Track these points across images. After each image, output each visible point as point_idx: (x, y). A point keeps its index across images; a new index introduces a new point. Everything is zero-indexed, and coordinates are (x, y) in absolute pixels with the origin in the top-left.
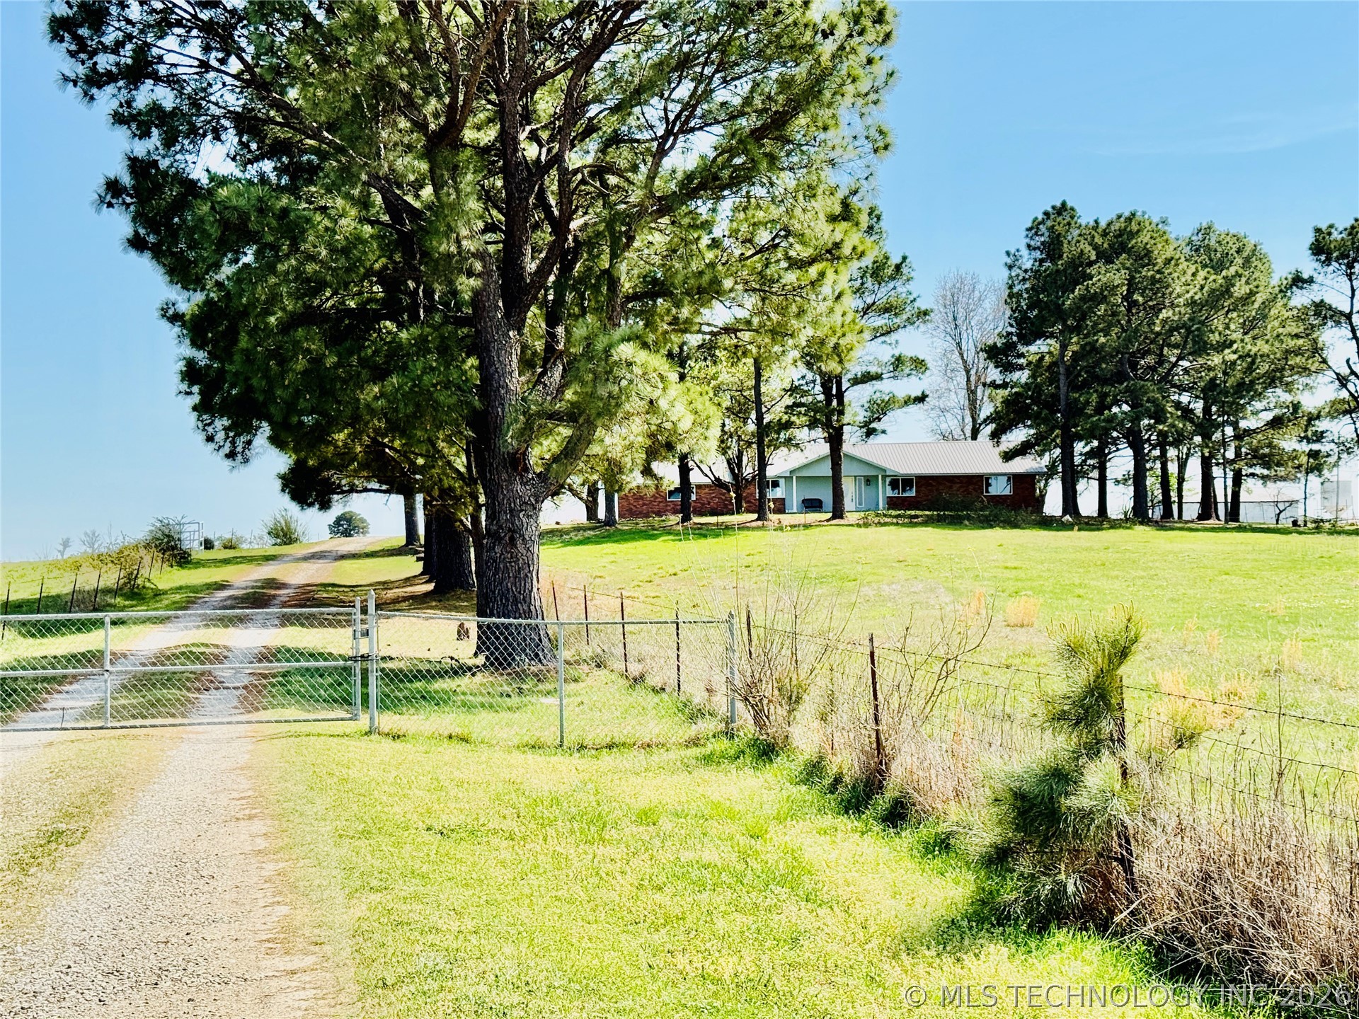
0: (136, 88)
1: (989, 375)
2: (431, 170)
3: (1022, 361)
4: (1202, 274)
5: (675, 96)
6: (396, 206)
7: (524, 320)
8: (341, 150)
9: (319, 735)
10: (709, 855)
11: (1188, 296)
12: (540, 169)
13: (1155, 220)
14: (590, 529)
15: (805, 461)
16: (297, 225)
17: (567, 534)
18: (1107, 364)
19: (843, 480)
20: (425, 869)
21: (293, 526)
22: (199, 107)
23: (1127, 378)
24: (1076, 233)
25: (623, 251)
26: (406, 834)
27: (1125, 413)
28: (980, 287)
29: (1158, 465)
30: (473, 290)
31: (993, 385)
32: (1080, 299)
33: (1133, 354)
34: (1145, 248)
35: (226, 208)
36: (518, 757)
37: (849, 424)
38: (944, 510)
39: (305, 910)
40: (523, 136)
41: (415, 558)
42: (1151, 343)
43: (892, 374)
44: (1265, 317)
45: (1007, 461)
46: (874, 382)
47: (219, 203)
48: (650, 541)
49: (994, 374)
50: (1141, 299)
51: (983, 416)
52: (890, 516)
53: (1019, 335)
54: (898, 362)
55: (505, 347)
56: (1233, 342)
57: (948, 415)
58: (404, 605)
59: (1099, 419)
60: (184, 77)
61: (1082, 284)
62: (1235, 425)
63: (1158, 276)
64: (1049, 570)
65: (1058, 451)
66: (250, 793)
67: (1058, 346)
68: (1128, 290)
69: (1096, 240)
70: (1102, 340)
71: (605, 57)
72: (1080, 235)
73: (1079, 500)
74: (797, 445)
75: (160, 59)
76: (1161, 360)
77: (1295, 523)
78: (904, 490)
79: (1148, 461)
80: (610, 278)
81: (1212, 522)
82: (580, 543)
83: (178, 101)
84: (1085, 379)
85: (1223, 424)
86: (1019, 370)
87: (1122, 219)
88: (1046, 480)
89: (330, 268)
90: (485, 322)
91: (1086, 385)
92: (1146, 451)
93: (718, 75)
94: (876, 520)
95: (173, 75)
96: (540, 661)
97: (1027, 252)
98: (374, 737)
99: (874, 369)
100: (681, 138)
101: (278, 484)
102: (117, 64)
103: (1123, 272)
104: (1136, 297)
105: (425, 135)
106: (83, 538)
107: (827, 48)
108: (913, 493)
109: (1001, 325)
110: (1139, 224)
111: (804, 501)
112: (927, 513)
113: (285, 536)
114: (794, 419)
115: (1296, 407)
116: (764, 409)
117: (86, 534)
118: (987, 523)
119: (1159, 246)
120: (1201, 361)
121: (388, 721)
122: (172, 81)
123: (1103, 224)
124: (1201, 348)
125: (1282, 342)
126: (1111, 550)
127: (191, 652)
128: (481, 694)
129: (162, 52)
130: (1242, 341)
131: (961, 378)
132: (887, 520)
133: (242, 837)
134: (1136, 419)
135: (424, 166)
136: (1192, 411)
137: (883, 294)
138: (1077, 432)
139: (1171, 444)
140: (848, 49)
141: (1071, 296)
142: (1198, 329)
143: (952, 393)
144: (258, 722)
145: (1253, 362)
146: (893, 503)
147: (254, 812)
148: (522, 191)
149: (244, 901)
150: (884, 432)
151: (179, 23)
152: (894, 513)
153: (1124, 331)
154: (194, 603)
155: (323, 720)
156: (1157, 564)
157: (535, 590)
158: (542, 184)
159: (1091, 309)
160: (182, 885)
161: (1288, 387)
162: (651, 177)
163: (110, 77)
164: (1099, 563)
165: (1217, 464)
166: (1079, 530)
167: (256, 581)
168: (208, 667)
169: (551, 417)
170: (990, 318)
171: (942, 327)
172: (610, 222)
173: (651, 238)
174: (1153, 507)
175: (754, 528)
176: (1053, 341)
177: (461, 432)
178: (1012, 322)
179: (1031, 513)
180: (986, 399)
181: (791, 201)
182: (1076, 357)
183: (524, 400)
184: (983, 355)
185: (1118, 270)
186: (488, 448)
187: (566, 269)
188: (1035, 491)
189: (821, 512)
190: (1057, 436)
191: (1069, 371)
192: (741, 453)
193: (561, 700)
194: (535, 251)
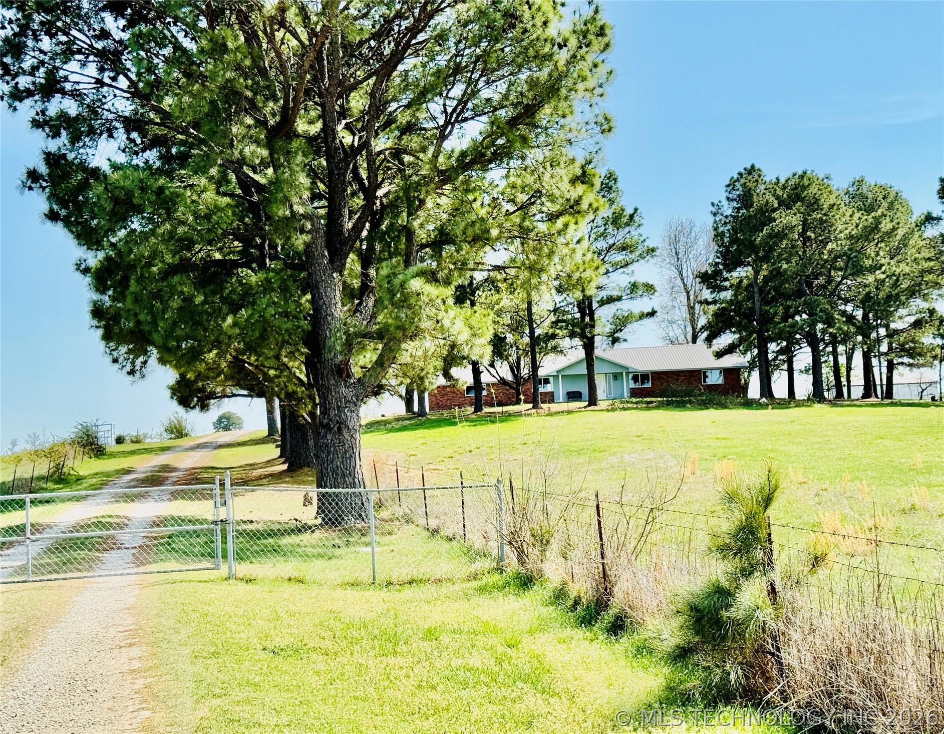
0: (49, 101)
1: (704, 295)
2: (271, 155)
3: (727, 284)
4: (857, 215)
5: (451, 95)
6: (246, 182)
7: (344, 265)
8: (202, 142)
9: (190, 581)
10: (475, 661)
11: (847, 232)
12: (354, 151)
13: (821, 176)
14: (407, 419)
15: (569, 363)
16: (171, 200)
17: (390, 423)
18: (789, 284)
19: (596, 376)
20: (256, 680)
21: (183, 424)
22: (96, 113)
23: (805, 294)
24: (762, 187)
25: (417, 210)
26: (246, 653)
27: (804, 320)
28: (697, 229)
29: (831, 358)
30: (305, 243)
31: (707, 303)
32: (767, 237)
33: (808, 276)
34: (814, 198)
35: (117, 188)
36: (340, 593)
37: (598, 334)
38: (672, 397)
39: (162, 713)
40: (340, 127)
41: (274, 445)
42: (821, 268)
43: (629, 296)
44: (905, 246)
45: (718, 358)
46: (616, 303)
47: (111, 184)
48: (452, 427)
49: (707, 294)
50: (813, 236)
51: (699, 326)
52: (632, 402)
53: (724, 265)
54: (634, 287)
55: (331, 285)
56: (882, 265)
57: (675, 326)
58: (265, 481)
59: (785, 325)
60: (84, 91)
61: (768, 225)
62: (887, 326)
63: (824, 218)
64: (749, 439)
65: (756, 351)
66: (132, 627)
67: (753, 271)
68: (803, 229)
69: (778, 192)
70: (785, 266)
71: (400, 68)
72: (766, 189)
73: (773, 386)
74: (561, 351)
75: (66, 79)
76: (830, 281)
77: (933, 399)
78: (643, 383)
79: (823, 356)
80: (409, 232)
81: (873, 400)
82: (400, 430)
83: (80, 109)
84: (773, 295)
85: (877, 326)
86: (725, 290)
87: (797, 177)
88: (749, 372)
89: (195, 230)
90: (315, 267)
91: (774, 300)
92: (821, 348)
93: (484, 79)
94: (621, 406)
95: (76, 90)
96: (363, 520)
97: (727, 203)
98: (232, 581)
99: (615, 293)
100: (457, 126)
101: (168, 393)
102: (34, 83)
103: (799, 215)
104: (809, 233)
105: (266, 128)
106: (27, 438)
107: (562, 56)
108: (650, 385)
109: (712, 257)
110: (809, 180)
111: (568, 393)
112: (659, 399)
113: (178, 432)
114: (558, 331)
115: (932, 312)
116: (535, 326)
117: (29, 435)
118: (705, 405)
119: (825, 195)
120: (859, 280)
121: (243, 569)
122: (76, 95)
123: (782, 181)
124: (858, 270)
125: (918, 264)
126: (795, 423)
127: (100, 522)
128: (319, 546)
129: (67, 73)
130: (889, 264)
131: (683, 298)
132: (630, 405)
133: (123, 660)
134: (813, 325)
135: (265, 153)
136: (854, 317)
137: (620, 236)
138: (769, 336)
139: (840, 343)
140: (579, 57)
141: (761, 234)
142: (856, 257)
143: (677, 309)
144: (143, 573)
145: (897, 280)
146: (634, 393)
147: (134, 641)
148: (340, 169)
149: (117, 708)
150: (625, 340)
151: (79, 52)
152: (634, 400)
153: (801, 259)
154: (106, 485)
155: (193, 570)
156: (830, 432)
157: (358, 466)
158: (356, 162)
159: (776, 244)
160: (72, 697)
161: (925, 297)
162: (436, 156)
163: (29, 93)
164: (787, 432)
165: (875, 356)
166: (773, 408)
167: (155, 467)
168: (112, 532)
169: (364, 336)
170: (703, 252)
171: (668, 260)
172: (406, 189)
173: (438, 201)
174: (828, 390)
175: (530, 415)
176: (750, 268)
177: (298, 350)
178: (719, 255)
179: (738, 396)
180: (702, 313)
181: (542, 170)
182: (766, 280)
183: (345, 324)
184: (698, 280)
185: (795, 214)
186: (320, 361)
187: (375, 225)
188: (740, 380)
189: (580, 401)
190: (755, 339)
191: (761, 290)
192: (519, 359)
193: (373, 549)
194: (351, 213)
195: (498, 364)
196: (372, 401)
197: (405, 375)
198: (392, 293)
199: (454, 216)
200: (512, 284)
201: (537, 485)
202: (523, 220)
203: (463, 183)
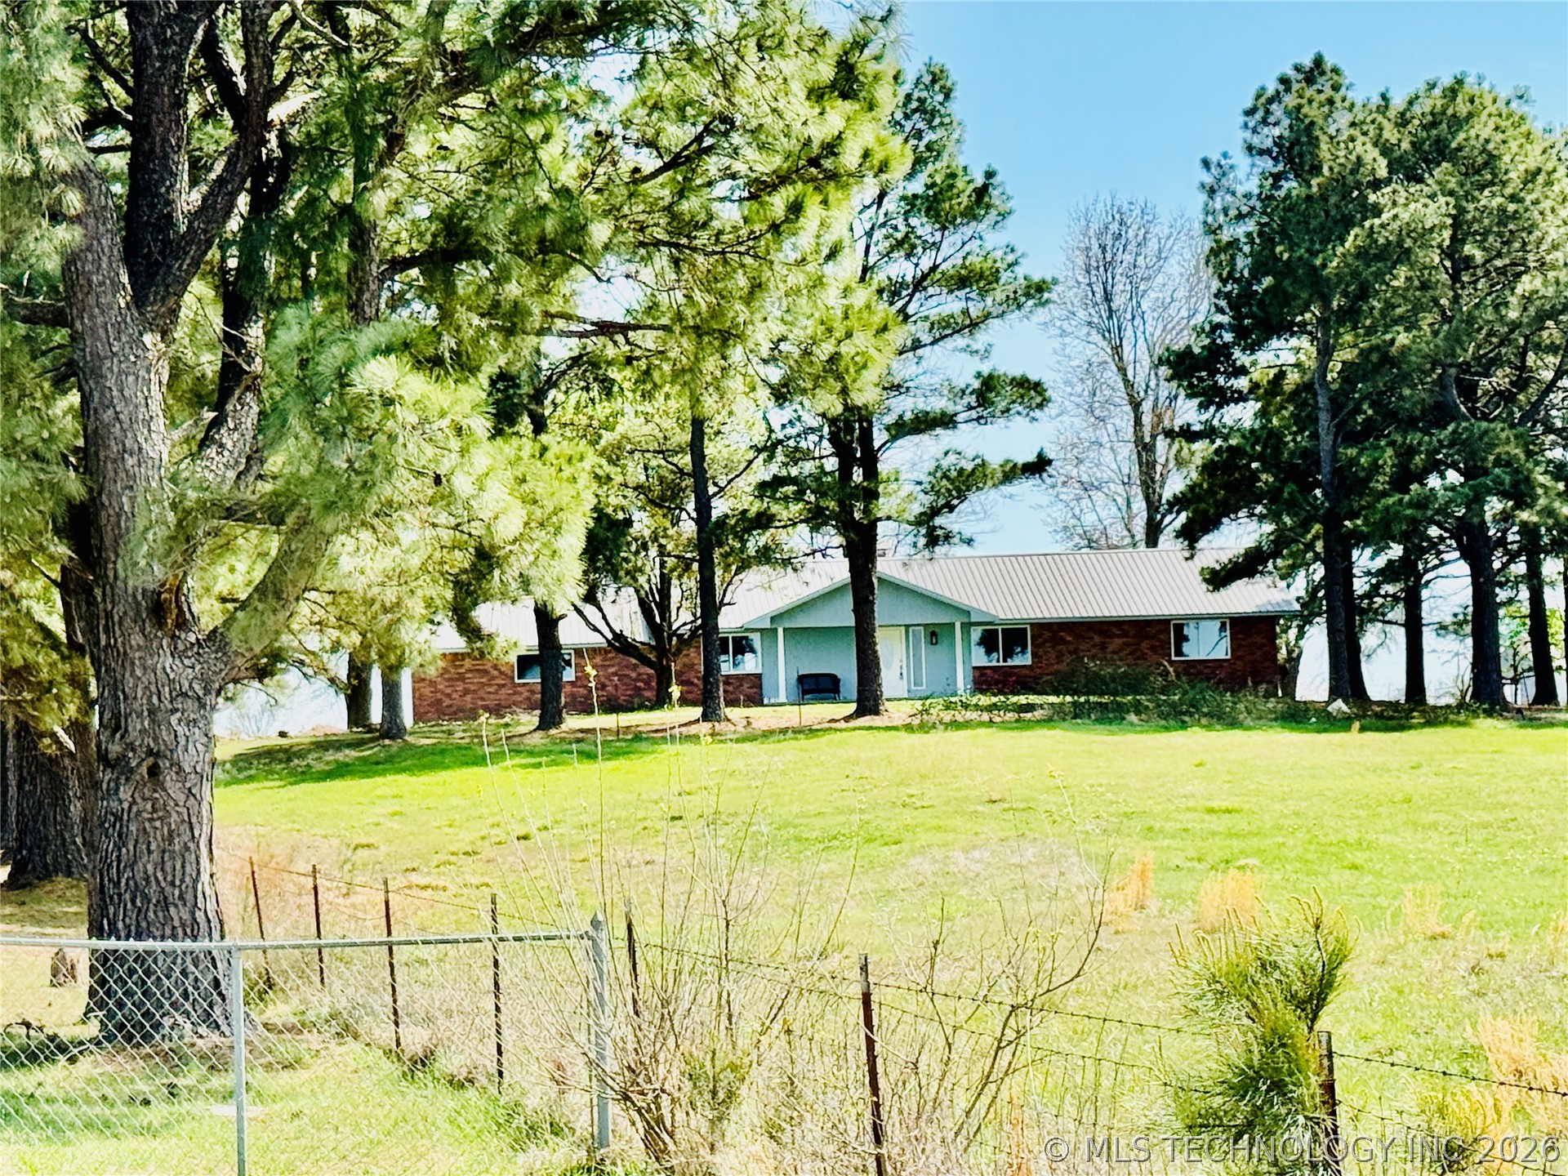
1: (1179, 413)
3: (1242, 383)
7: (174, 313)
13: (1504, 92)
14: (351, 745)
15: (805, 593)
17: (302, 756)
18: (1413, 387)
19: (879, 635)
23: (1456, 416)
24: (1345, 120)
25: (381, 164)
27: (1453, 488)
28: (1160, 230)
29: (1524, 594)
30: (64, 250)
31: (1187, 434)
32: (1358, 256)
33: (1465, 367)
34: (1484, 150)
37: (889, 518)
38: (1087, 694)
42: (1501, 344)
43: (974, 414)
45: (1216, 588)
46: (939, 431)
48: (475, 770)
49: (1189, 412)
50: (1479, 256)
51: (1167, 495)
52: (977, 708)
54: (988, 387)
55: (136, 367)
57: (1098, 496)
59: (1401, 500)
61: (1360, 225)
63: (1512, 207)
64: (1296, 814)
65: (1319, 571)
67: (1313, 350)
68: (1453, 238)
69: (1386, 135)
70: (1403, 339)
72: (1353, 124)
74: (787, 562)
76: (1523, 380)
78: (1008, 655)
79: (1501, 586)
82: (327, 775)
84: (1368, 419)
86: (1236, 402)
87: (1437, 92)
88: (1301, 629)
90: (92, 317)
91: (1371, 430)
92: (1497, 565)
94: (947, 717)
96: (215, 1027)
97: (1248, 161)
99: (937, 406)
103: (1442, 200)
104: (1469, 249)
108: (1027, 660)
109: (1204, 307)
110: (1472, 101)
111: (801, 679)
112: (1053, 699)
114: (775, 508)
116: (712, 490)
118: (1177, 716)
119: (1514, 145)
123: (1398, 102)
126: (1424, 770)
128: (88, 1100)
131: (1123, 420)
132: (972, 716)
134: (1476, 501)
137: (952, 249)
138: (1357, 529)
141: (1340, 250)
143: (1106, 452)
146: (984, 681)
148: (165, 43)
152: (985, 700)
153: (1447, 319)
156: (1516, 798)
157: (205, 877)
158: (213, 25)
159: (1378, 276)
164: (1399, 797)
166: (1363, 729)
169: (229, 514)
170: (1179, 295)
171: (1082, 314)
172: (353, 105)
173: (444, 138)
174: (1515, 681)
175: (694, 738)
176: (1304, 342)
177: (41, 548)
178: (1223, 303)
179: (1268, 695)
180: (1172, 464)
181: (732, 59)
182: (1350, 372)
183: (174, 479)
184: (1164, 371)
185: (1432, 197)
186: (101, 579)
187: (264, 203)
188: (1277, 649)
189: (834, 700)
190: (1316, 537)
191: (1337, 403)
192: (665, 580)
193: (239, 1109)
194: (198, 168)
195: (606, 596)
196: (252, 694)
197: (344, 622)
198: (309, 393)
199: (488, 182)
200: (647, 373)
201: (703, 935)
202: (681, 194)
203: (513, 92)
